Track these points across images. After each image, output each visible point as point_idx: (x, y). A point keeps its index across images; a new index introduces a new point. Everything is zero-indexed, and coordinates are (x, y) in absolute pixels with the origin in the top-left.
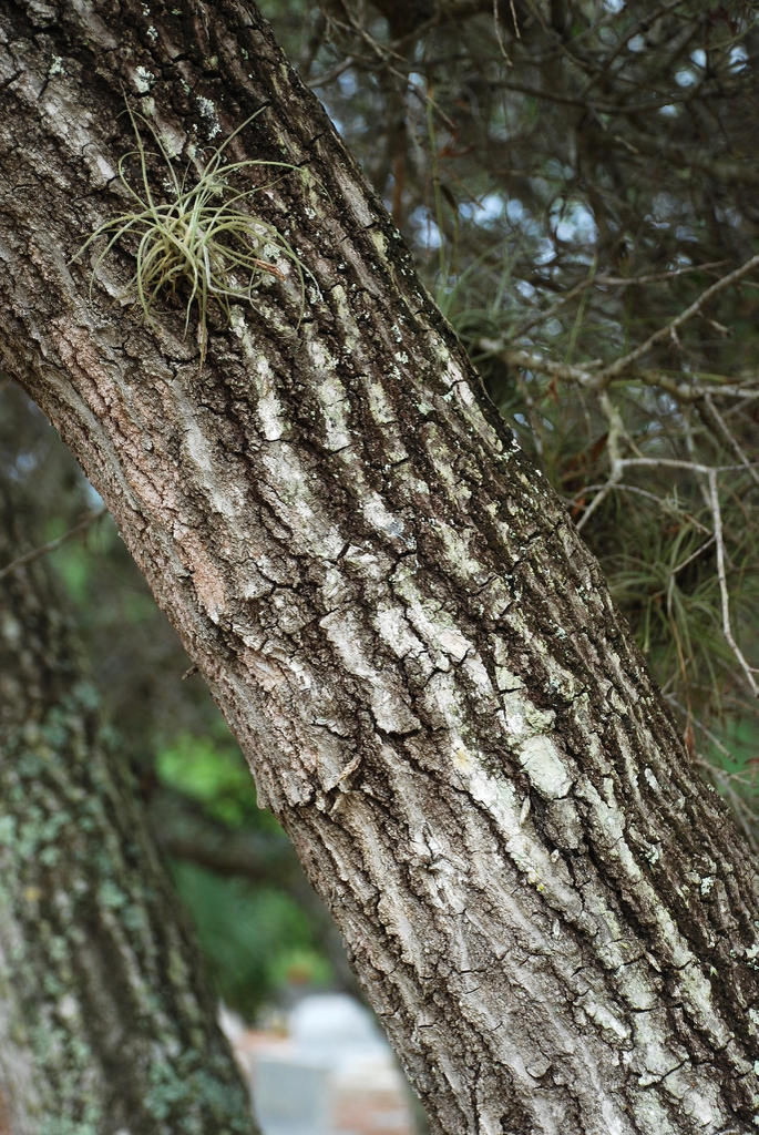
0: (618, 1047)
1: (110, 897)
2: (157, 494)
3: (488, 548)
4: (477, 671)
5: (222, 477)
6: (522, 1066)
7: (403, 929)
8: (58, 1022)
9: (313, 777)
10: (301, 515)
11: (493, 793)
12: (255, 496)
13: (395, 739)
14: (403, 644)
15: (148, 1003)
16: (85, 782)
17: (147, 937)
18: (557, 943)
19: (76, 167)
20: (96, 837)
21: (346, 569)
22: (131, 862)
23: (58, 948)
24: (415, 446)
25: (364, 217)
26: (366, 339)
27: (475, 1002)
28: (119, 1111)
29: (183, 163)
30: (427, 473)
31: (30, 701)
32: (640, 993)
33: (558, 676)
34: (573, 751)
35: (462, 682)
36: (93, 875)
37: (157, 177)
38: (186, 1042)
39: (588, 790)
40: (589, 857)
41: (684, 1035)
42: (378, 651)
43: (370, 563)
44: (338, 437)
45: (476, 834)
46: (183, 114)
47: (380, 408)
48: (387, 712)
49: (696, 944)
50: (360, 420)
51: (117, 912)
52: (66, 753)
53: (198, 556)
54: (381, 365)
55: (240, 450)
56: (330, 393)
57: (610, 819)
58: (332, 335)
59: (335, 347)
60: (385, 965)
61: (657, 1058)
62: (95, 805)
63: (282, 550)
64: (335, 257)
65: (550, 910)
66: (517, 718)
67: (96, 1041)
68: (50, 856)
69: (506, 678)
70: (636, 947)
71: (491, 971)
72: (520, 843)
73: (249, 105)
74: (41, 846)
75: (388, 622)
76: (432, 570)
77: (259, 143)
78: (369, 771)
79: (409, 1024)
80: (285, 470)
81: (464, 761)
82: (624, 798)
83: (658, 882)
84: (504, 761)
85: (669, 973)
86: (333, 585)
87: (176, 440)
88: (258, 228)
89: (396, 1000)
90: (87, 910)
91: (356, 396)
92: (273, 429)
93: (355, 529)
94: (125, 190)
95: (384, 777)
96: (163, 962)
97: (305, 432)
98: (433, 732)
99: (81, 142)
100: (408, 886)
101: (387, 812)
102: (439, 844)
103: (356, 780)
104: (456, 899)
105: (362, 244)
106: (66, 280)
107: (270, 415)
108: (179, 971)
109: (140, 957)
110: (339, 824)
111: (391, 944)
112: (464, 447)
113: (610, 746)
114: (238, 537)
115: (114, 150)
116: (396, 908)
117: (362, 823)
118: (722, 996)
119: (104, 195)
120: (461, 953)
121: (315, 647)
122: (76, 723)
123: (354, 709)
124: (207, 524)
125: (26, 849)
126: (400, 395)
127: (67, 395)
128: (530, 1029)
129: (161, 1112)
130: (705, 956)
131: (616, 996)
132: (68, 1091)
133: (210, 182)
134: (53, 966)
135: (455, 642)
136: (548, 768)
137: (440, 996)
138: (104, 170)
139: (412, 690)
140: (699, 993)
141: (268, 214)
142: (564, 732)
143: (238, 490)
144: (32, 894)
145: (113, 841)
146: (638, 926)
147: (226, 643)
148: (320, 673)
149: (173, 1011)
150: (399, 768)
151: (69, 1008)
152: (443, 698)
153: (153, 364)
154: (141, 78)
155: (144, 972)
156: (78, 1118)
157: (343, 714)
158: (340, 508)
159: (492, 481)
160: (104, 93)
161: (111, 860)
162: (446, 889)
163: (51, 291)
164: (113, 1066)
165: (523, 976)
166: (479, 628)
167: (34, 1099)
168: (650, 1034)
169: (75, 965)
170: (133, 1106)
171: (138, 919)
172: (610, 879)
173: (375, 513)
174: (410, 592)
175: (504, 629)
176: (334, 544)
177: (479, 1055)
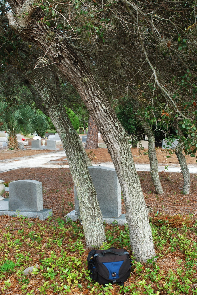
0: (108, 122)
1: (64, 118)
2: (83, 93)
3: (101, 96)
4: (101, 103)
5: (87, 92)
6: (103, 124)
7: (97, 117)
8: (62, 127)
9: (92, 109)
10: (91, 94)
11: (102, 109)
12: (89, 93)
13: (96, 106)
14: (97, 101)
15: (68, 125)
16: (61, 109)
17: (68, 121)
18: (105, 117)
19: (79, 76)
20: (63, 113)
21: (94, 97)
22: (66, 115)
23: (61, 122)
24: (97, 90)
25: (93, 77)
26: (94, 84)
27: (101, 121)
28: (67, 133)
29: (85, 76)
30: (98, 92)
31: (57, 103)
32: (109, 120)
33: (105, 103)
34: (106, 107)
35: (100, 103)
36: (63, 116)
37: (83, 76)
38: (71, 128)
39: (107, 109)
40: (107, 113)
41: (112, 122)
42: (95, 102)
43: (95, 97)
44: (93, 90)
45: (101, 111)
46: (85, 73)
47: (95, 88)
48: (96, 105)
49: (112, 117)
50: (94, 89)
51: (65, 119)
52: (60, 107)
53: (85, 97)
54: (95, 86)
55: (88, 91)
56: (92, 88)
57: (108, 110)
58: (92, 84)
59: (93, 85)
60: (95, 119)
61: (110, 123)
62: (62, 111)
63: (90, 96)
64: (92, 80)
65: (105, 115)
66: (103, 105)
67: (65, 128)
68: (60, 115)
69: (102, 103)
70: (109, 117)
71: (102, 119)
72: (103, 112)
73: (88, 72)
74: (59, 114)
75: (96, 100)
76: (98, 97)
77: (88, 74)
78: (95, 108)
79: (97, 122)
80: (90, 92)
81: (100, 108)
82: (108, 109)
83: (110, 114)
84: (102, 107)
85: (111, 118)
86: (93, 98)
87: (84, 90)
88: (88, 79)
89: (96, 121)
90: (63, 119)
91: (94, 88)
92: (89, 90)
93: (94, 95)
94: (82, 77)
95: (96, 109)
96: (69, 122)
97: (91, 90)
98: (98, 106)
99: (80, 75)
100: (97, 114)
101: (96, 110)
102: (99, 112)
103: (94, 109)
104: (100, 115)
105: (94, 79)
106: (78, 82)
107: (89, 89)
108: (70, 123)
109: (67, 122)
110: (93, 111)
111: (96, 118)
112: (99, 90)
113: (108, 106)
114: (88, 96)
115: (81, 75)
116: (96, 116)
117: (94, 111)
118: (114, 119)
119: (81, 78)
120: (100, 118)
121: (92, 102)
122: (60, 105)
123: (94, 105)
124: (86, 95)
125: (58, 114)
126: (96, 87)
127: (78, 88)
128: (104, 122)
129: (70, 133)
130: (113, 118)
131: (108, 120)
132: (63, 131)
133: (86, 77)
134: (61, 123)
135: (100, 101)
136: (104, 108)
137: (99, 120)
138: (81, 76)
139: (97, 104)
140: (112, 119)
141: (89, 78)
142: (105, 106)
143: (88, 93)
144: (59, 118)
145: (64, 114)
146: (109, 116)
147: (87, 102)
148: (92, 103)
149: (70, 126)
150: (97, 108)
151: (63, 126)
152: (99, 104)
153: (83, 86)
154: (83, 71)
155: (68, 123)
156: (64, 133)
157: (93, 105)
158: (93, 94)
159: (101, 92)
160: (81, 72)
161: (64, 115)
162: (99, 115)
163: (78, 83)
164: (66, 130)
165: (103, 119)
166: (101, 100)
167: (60, 132)
168: (110, 122)
169: (63, 123)
170: (68, 132)
171: (67, 119)
172: (108, 114)
173: (95, 94)
174: (97, 98)
175: (102, 100)
176: (93, 96)
177: (101, 123)
